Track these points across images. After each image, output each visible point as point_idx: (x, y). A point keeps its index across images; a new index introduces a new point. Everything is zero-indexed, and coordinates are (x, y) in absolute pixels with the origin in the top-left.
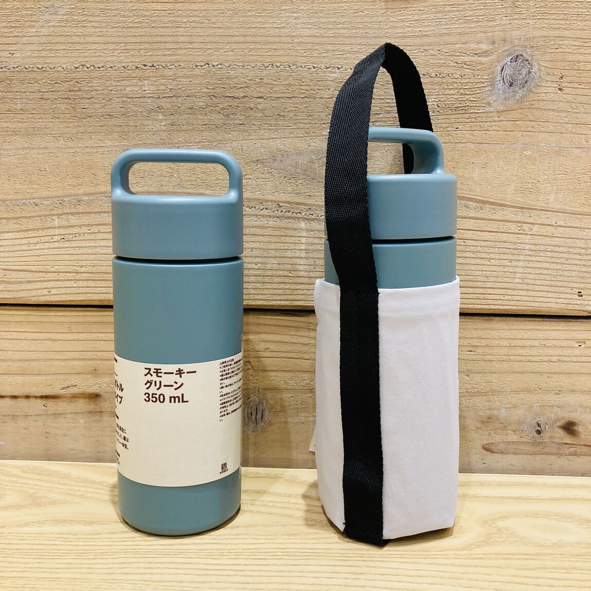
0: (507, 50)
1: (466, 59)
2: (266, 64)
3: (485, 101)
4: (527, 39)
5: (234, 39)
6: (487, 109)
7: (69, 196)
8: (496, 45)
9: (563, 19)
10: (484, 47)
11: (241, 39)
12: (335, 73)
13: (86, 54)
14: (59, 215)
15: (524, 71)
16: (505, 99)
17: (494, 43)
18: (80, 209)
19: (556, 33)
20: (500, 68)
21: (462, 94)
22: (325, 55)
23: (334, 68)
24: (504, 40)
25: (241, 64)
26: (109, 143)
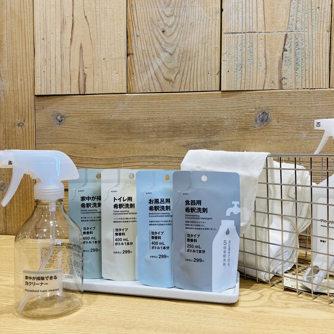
0: (260, 111)
1: (247, 114)
2: (186, 117)
3: (254, 126)
4: (266, 107)
5: (176, 110)
6: (255, 129)
7: (127, 157)
8: (257, 109)
9: (278, 101)
10: (253, 110)
11: (178, 110)
12: (207, 119)
13: (133, 115)
14: (124, 163)
15: (266, 117)
16: (260, 125)
17: (256, 109)
18: (130, 161)
19: (275, 105)
20: (258, 116)
21: (247, 124)
22: (203, 114)
23: (206, 118)
24: (259, 108)
25: (178, 117)
26: (139, 141)
